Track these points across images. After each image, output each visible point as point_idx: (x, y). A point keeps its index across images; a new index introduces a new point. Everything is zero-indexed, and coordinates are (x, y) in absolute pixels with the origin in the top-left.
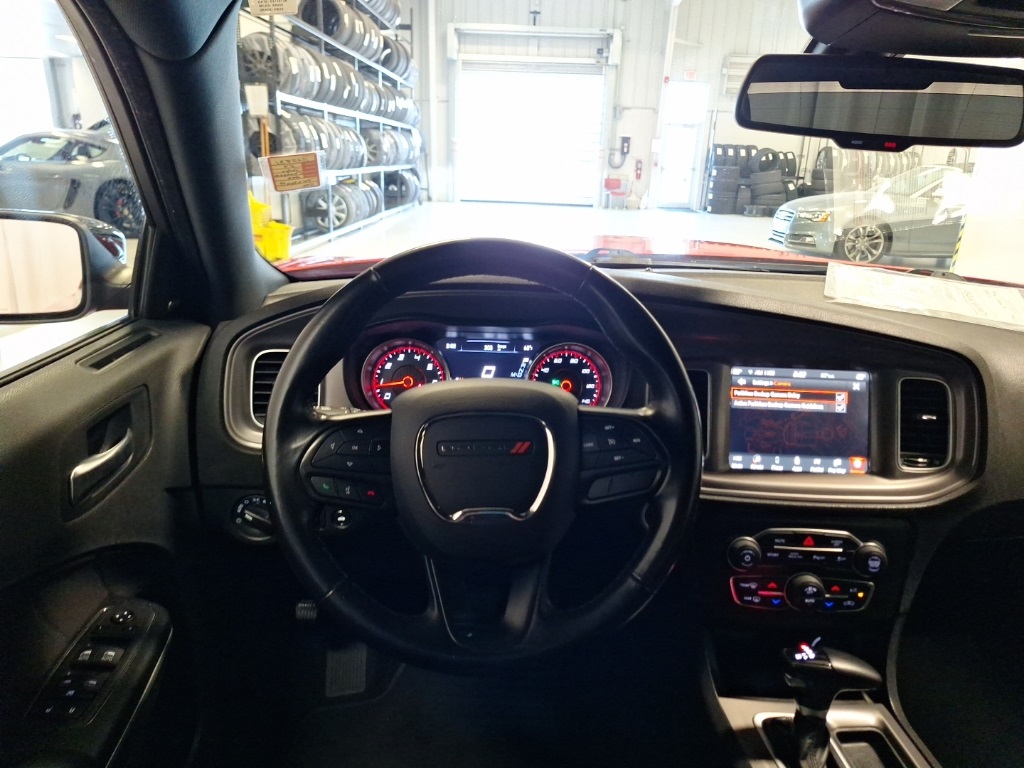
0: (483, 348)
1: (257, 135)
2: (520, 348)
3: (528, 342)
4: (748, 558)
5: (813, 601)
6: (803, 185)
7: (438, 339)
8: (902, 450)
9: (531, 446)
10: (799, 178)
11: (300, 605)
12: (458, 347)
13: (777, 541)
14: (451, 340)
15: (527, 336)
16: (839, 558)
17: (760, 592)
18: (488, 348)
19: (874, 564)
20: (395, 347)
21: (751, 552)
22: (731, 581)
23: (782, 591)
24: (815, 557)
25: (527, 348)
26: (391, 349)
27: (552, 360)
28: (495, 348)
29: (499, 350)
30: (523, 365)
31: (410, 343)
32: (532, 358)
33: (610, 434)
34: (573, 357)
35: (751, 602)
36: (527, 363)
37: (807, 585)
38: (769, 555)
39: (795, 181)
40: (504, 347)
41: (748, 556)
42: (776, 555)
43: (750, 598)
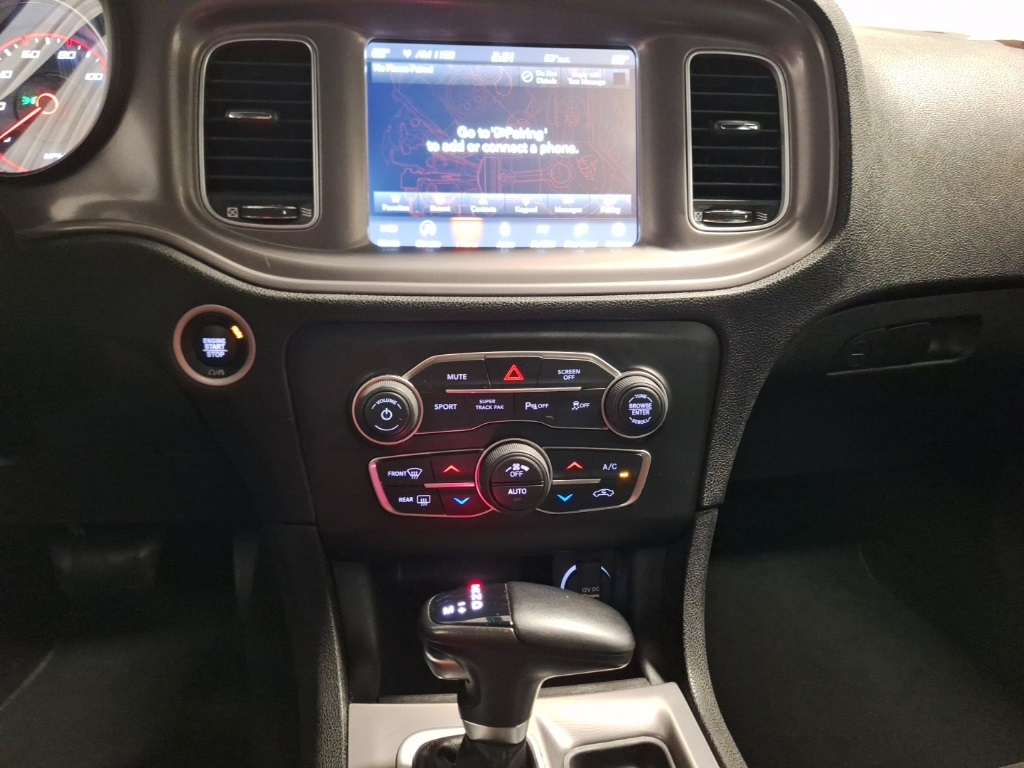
4: (384, 415)
5: (522, 491)
8: (694, 198)
13: (451, 378)
16: (576, 403)
17: (427, 485)
19: (640, 409)
21: (394, 402)
22: (373, 466)
24: (528, 405)
35: (414, 507)
37: (511, 460)
38: (437, 407)
41: (387, 411)
42: (450, 406)
43: (411, 499)
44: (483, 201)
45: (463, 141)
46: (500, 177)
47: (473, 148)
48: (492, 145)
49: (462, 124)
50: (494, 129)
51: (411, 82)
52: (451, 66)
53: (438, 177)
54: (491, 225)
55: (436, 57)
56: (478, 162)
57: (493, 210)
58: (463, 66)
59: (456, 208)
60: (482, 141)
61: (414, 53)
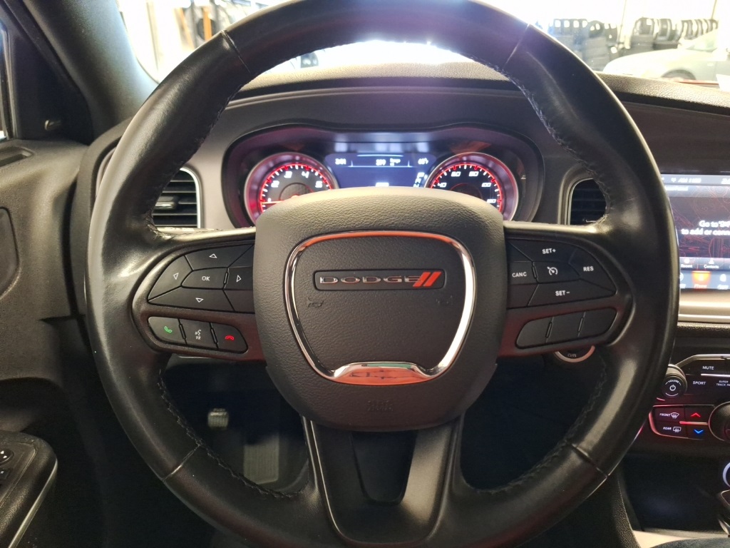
0: (374, 163)
1: (201, 21)
2: (414, 163)
3: (422, 155)
4: (673, 388)
6: (623, 49)
7: (328, 154)
9: (441, 278)
10: (619, 43)
11: (213, 414)
12: (348, 163)
13: (705, 368)
14: (341, 155)
15: (423, 147)
17: (681, 422)
18: (380, 163)
20: (281, 163)
21: (677, 382)
23: (707, 422)
25: (423, 161)
26: (277, 166)
27: (449, 174)
28: (388, 163)
29: (392, 165)
30: (418, 180)
31: (297, 158)
32: (428, 173)
33: (550, 260)
34: (473, 169)
35: (671, 432)
36: (422, 178)
38: (694, 383)
39: (616, 45)
40: (398, 161)
41: (673, 386)
42: (702, 383)
43: (670, 428)
44: (712, 262)
45: (702, 229)
46: (722, 249)
47: (708, 233)
48: (719, 231)
49: (702, 219)
50: (720, 222)
51: (675, 196)
52: (698, 187)
53: (687, 248)
54: (715, 276)
55: (690, 182)
56: (710, 240)
57: (717, 267)
58: (705, 187)
59: (696, 266)
60: (714, 229)
61: (677, 180)
